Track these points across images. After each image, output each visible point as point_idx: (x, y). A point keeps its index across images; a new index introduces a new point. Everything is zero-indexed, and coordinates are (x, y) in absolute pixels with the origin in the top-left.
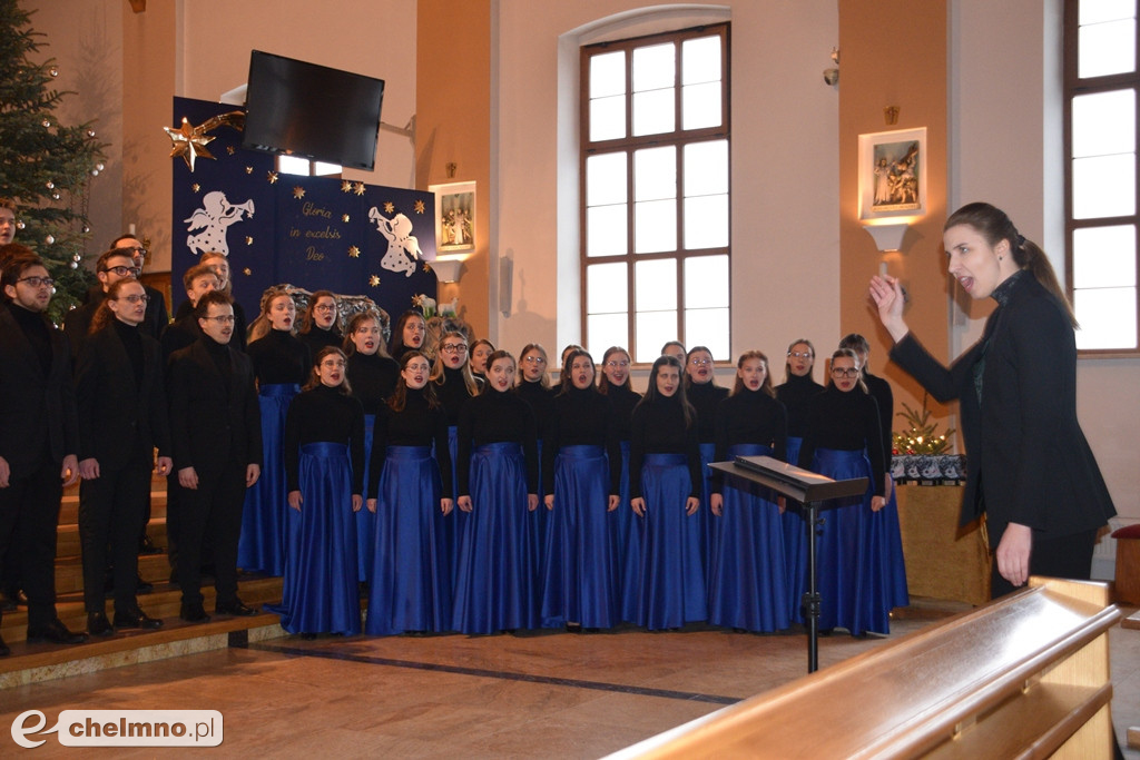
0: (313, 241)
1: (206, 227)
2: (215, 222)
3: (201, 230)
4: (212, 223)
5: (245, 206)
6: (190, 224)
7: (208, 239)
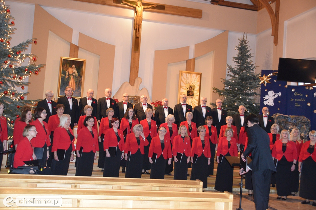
0: (297, 102)
1: (268, 99)
2: (271, 98)
3: (267, 100)
4: (270, 98)
5: (278, 94)
6: (264, 98)
7: (269, 102)
